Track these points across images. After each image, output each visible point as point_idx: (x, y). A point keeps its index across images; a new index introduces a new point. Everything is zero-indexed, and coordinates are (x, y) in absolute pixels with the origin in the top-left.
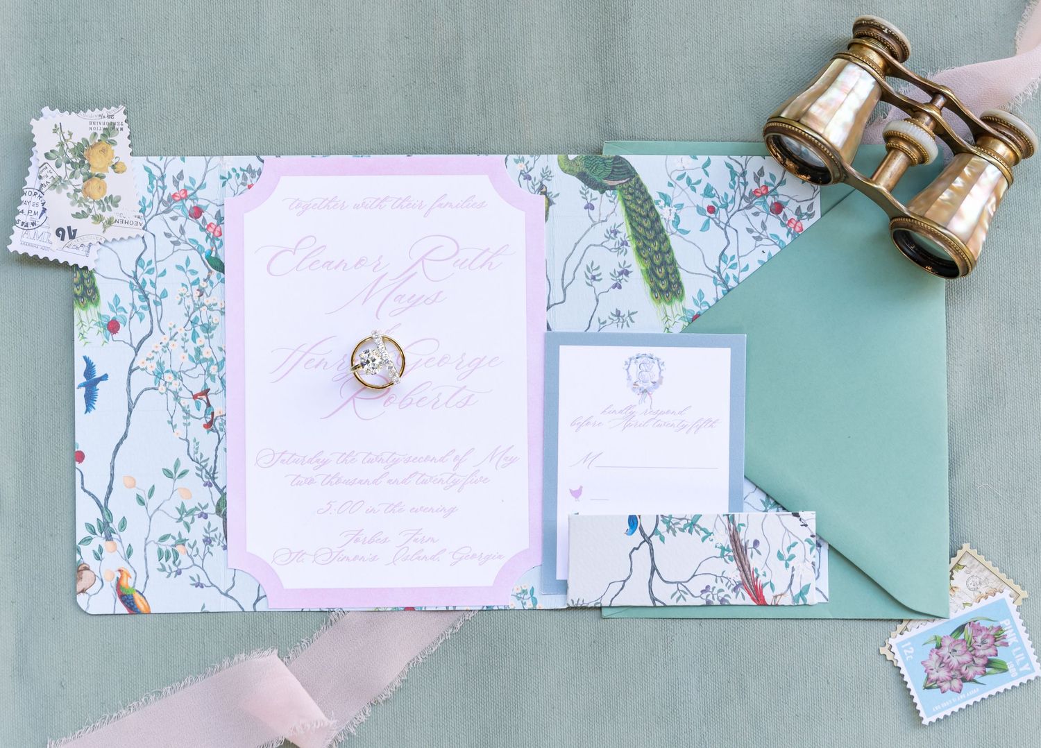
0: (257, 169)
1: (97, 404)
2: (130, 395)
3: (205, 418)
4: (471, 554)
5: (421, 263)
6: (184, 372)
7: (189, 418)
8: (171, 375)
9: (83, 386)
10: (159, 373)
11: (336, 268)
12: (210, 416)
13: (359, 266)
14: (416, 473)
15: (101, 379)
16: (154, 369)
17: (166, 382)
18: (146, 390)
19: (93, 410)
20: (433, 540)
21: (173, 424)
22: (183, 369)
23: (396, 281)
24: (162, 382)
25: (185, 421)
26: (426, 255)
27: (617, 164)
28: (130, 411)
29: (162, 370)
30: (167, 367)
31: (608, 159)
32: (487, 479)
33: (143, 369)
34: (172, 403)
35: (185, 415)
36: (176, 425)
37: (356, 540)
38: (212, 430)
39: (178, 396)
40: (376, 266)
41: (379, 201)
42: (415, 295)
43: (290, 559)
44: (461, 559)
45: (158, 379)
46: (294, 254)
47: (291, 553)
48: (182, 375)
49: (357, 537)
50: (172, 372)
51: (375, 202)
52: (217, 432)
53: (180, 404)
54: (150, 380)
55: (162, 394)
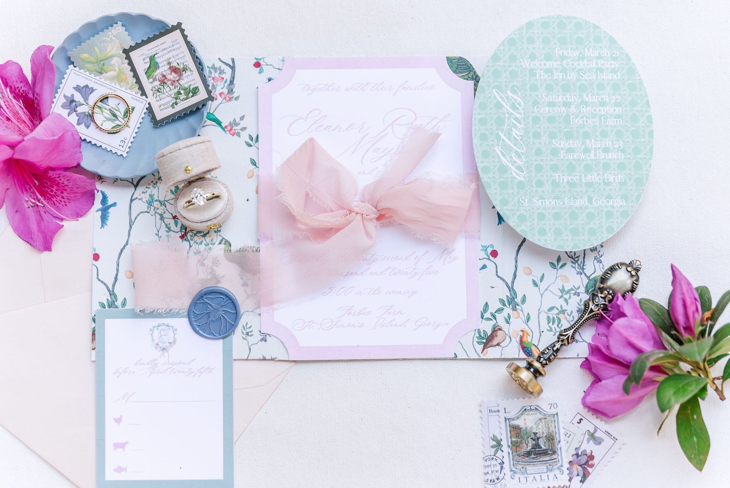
1: (108, 222)
2: (131, 216)
3: (181, 231)
4: (427, 323)
5: (391, 127)
6: (167, 201)
7: (170, 232)
8: (159, 203)
9: (100, 210)
10: (150, 202)
11: (334, 130)
12: (184, 231)
13: (349, 129)
14: (390, 267)
15: (111, 206)
16: (147, 199)
17: (155, 208)
18: (142, 212)
19: (106, 226)
20: (401, 313)
21: (159, 236)
22: (167, 199)
23: (374, 139)
24: (152, 208)
25: (167, 234)
26: (394, 122)
27: (461, 62)
28: (131, 227)
29: (152, 200)
30: (156, 198)
31: (454, 59)
32: (437, 271)
33: (140, 199)
34: (159, 221)
35: (167, 229)
36: (161, 237)
37: (349, 313)
38: (185, 240)
39: (163, 217)
40: (361, 129)
41: (362, 86)
42: (387, 148)
43: (304, 327)
44: (420, 326)
45: (150, 206)
46: (306, 121)
47: (305, 323)
48: (166, 203)
49: (350, 311)
50: (159, 201)
51: (360, 86)
52: (189, 241)
53: (164, 222)
54: (144, 207)
55: (152, 215)
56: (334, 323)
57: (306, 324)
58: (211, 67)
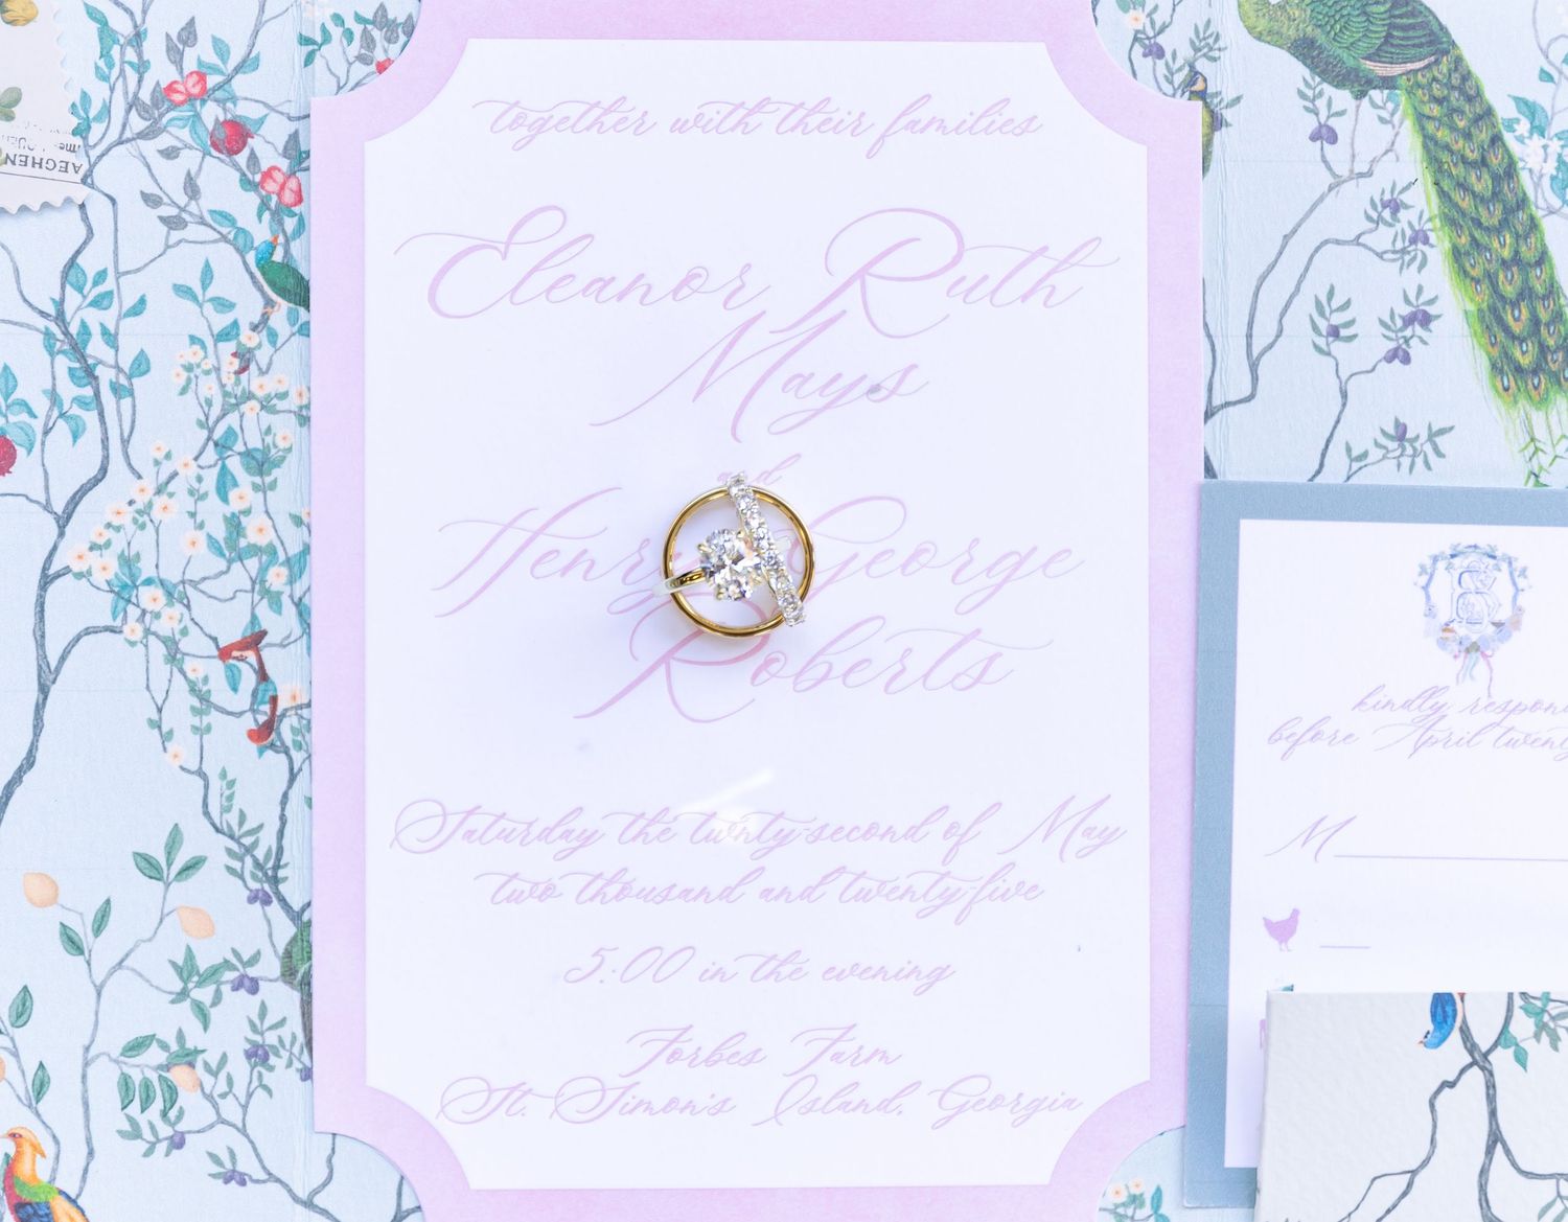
0: (401, 19)
2: (43, 646)
3: (253, 710)
4: (990, 1097)
5: (857, 285)
6: (194, 584)
7: (208, 712)
8: (159, 593)
10: (125, 586)
11: (621, 296)
12: (266, 708)
13: (685, 291)
14: (841, 870)
16: (110, 576)
17: (144, 612)
18: (88, 631)
20: (884, 1056)
21: (165, 729)
22: (193, 574)
23: (789, 334)
24: (133, 612)
25: (196, 721)
26: (873, 263)
28: (44, 690)
29: (133, 577)
30: (146, 569)
32: (1035, 887)
33: (79, 576)
34: (160, 670)
35: (197, 703)
36: (171, 732)
37: (672, 1055)
38: (272, 746)
39: (177, 650)
40: (733, 293)
41: (742, 112)
42: (839, 376)
43: (489, 1108)
44: (961, 1109)
45: (122, 604)
46: (504, 256)
47: (491, 1091)
48: (190, 591)
49: (675, 1046)
50: (162, 583)
51: (731, 113)
52: (287, 753)
53: (182, 672)
54: (100, 609)
55: (132, 644)
56: (611, 1096)
57: (497, 1097)
58: (369, 16)
